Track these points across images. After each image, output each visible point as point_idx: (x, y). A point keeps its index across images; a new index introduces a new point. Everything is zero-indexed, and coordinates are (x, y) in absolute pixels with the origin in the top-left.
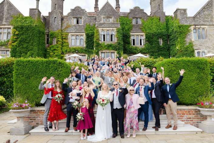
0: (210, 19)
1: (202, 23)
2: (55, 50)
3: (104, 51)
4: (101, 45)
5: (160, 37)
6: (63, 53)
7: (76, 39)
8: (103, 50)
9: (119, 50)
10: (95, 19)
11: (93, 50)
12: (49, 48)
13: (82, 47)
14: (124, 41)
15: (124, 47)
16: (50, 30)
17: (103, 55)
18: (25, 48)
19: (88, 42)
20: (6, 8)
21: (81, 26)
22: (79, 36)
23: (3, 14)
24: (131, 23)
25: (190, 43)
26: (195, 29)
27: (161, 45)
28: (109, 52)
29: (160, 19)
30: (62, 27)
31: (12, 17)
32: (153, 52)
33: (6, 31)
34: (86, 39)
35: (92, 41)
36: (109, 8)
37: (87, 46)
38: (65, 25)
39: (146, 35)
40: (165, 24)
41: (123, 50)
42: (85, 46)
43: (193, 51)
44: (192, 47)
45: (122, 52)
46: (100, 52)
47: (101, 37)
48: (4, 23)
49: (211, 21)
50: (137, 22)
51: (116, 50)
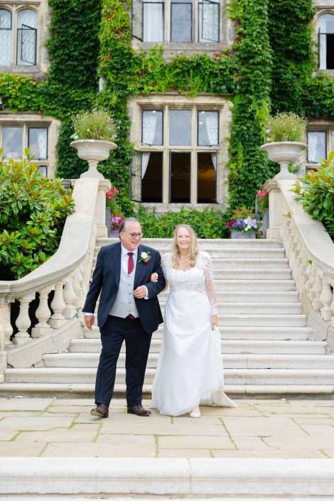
3: (156, 100)
4: (138, 62)
8: (151, 94)
9: (248, 92)
11: (90, 96)
13: (28, 77)
14: (274, 44)
15: (276, 78)
17: (151, 120)
19: (63, 45)
22: (14, 9)
28: (187, 108)
34: (53, 31)
35: (85, 40)
41: (271, 95)
42: (45, 67)
45: (266, 104)
46: (133, 106)
47: (138, 15)
51: (230, 94)
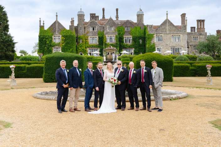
0: (165, 31)
1: (160, 32)
2: (81, 46)
5: (140, 39)
6: (86, 48)
7: (93, 39)
10: (104, 28)
12: (78, 45)
13: (96, 44)
15: (120, 44)
16: (78, 34)
18: (69, 47)
20: (57, 25)
21: (95, 32)
22: (95, 38)
23: (56, 28)
24: (124, 30)
25: (154, 44)
26: (157, 36)
27: (141, 43)
29: (141, 28)
30: (84, 32)
31: (60, 30)
32: (136, 47)
33: (58, 37)
34: (99, 40)
35: (102, 41)
36: (112, 21)
37: (99, 44)
38: (86, 31)
39: (133, 37)
40: (143, 31)
42: (98, 43)
43: (155, 48)
44: (154, 45)
47: (107, 40)
48: (57, 33)
49: (166, 31)
50: (128, 30)
